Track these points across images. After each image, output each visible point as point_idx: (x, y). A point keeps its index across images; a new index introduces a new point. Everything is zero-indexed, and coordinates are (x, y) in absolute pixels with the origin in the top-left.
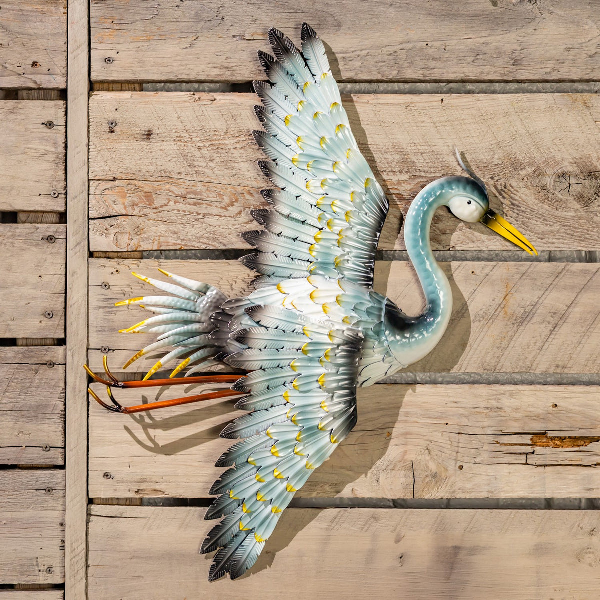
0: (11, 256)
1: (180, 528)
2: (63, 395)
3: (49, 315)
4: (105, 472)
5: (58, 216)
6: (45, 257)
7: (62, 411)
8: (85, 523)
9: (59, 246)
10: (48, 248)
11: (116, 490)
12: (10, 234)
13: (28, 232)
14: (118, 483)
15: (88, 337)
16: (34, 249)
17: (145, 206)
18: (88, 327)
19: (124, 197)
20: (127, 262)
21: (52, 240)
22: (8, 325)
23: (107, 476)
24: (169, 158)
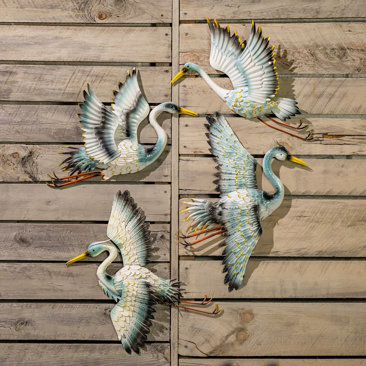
1: (208, 164)
3: (166, 96)
4: (184, 146)
5: (168, 64)
6: (165, 77)
7: (170, 126)
8: (178, 162)
9: (169, 74)
10: (166, 74)
12: (154, 70)
13: (160, 69)
14: (188, 149)
15: (179, 102)
16: (162, 74)
17: (197, 60)
18: (179, 99)
19: (190, 57)
20: (191, 78)
21: (167, 71)
22: (154, 99)
24: (205, 45)
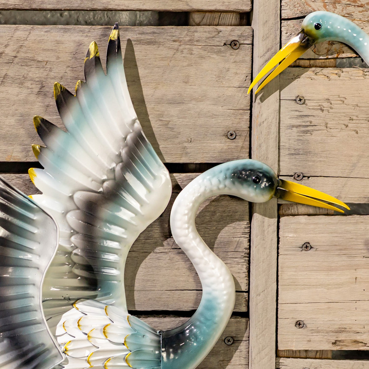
0: (188, 65)
2: (247, 230)
4: (298, 320)
5: (238, 16)
6: (227, 66)
7: (246, 249)
9: (244, 54)
10: (231, 55)
11: (309, 341)
12: (188, 38)
13: (209, 35)
14: (312, 333)
15: (279, 161)
16: (214, 56)
17: (348, 3)
18: (279, 149)
20: (326, 71)
21: (235, 45)
22: (185, 148)
23: (300, 324)
